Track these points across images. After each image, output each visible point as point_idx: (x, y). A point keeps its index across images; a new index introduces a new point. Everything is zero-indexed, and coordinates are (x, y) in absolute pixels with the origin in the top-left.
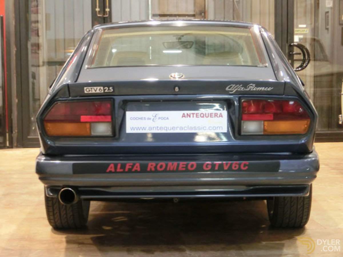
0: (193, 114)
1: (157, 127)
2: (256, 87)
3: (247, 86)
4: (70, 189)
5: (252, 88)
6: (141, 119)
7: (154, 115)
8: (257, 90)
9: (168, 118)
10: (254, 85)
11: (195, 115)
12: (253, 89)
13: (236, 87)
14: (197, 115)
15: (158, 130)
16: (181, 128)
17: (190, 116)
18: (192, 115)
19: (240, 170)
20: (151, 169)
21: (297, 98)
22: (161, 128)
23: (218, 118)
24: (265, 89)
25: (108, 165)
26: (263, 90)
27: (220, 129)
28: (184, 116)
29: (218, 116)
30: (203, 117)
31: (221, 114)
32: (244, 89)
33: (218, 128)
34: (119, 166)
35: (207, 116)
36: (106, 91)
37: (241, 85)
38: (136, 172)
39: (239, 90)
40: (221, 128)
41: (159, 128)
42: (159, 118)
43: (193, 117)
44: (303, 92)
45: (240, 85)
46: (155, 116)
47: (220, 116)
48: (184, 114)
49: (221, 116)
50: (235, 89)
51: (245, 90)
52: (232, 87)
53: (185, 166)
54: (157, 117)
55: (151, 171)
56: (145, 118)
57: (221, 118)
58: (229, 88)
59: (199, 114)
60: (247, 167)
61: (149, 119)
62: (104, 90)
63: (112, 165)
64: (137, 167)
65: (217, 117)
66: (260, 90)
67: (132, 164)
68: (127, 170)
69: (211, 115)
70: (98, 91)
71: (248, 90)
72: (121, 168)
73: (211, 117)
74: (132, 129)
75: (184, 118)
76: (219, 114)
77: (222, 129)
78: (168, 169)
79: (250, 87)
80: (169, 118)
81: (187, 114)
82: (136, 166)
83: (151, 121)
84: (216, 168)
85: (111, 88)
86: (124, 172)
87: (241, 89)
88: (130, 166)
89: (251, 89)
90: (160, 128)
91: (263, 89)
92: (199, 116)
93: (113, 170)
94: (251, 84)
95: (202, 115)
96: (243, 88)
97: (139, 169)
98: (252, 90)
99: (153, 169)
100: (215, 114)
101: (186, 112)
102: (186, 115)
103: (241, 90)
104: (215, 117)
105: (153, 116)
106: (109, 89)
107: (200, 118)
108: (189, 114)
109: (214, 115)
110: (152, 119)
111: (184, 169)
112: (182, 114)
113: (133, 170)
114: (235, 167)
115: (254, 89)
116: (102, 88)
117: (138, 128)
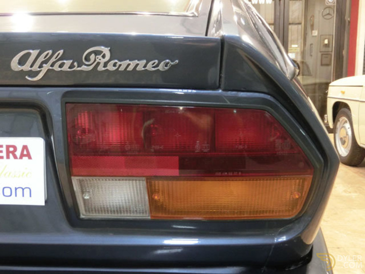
8: (122, 69)
12: (105, 65)
13: (41, 59)
21: (268, 97)
26: (140, 68)
27: (23, 194)
29: (18, 154)
31: (25, 147)
32: (72, 66)
33: (20, 191)
37: (62, 52)
39: (56, 68)
40: (27, 192)
44: (288, 75)
47: (22, 155)
49: (26, 153)
50: (41, 66)
51: (77, 68)
57: (25, 159)
65: (15, 157)
66: (130, 68)
71: (88, 67)
76: (20, 148)
77: (31, 195)
79: (92, 57)
87: (61, 66)
89: (98, 64)
96: (68, 63)
98: (101, 68)
100: (8, 147)
103: (66, 68)
104: (8, 157)
109: (4, 150)
115: (110, 67)
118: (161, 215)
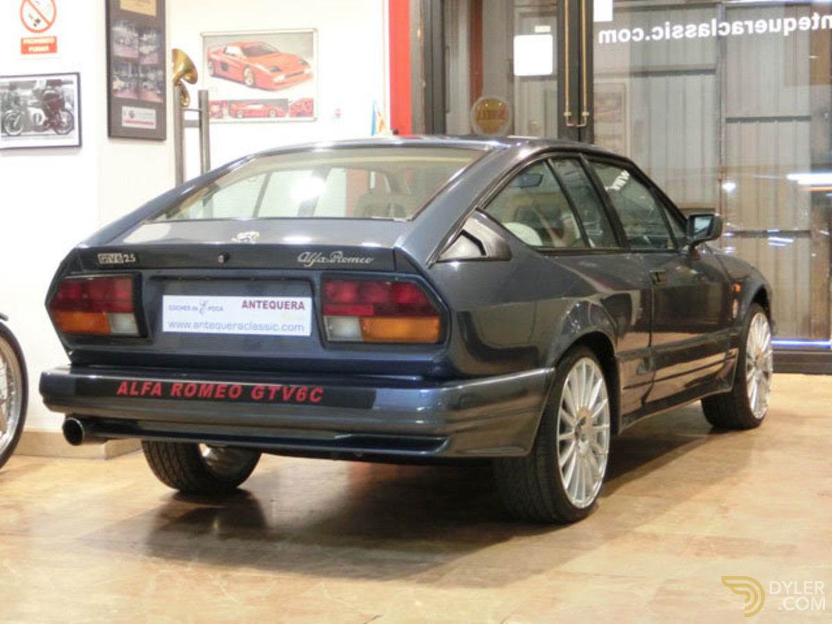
0: (259, 302)
1: (207, 323)
2: (344, 256)
3: (329, 254)
4: (78, 422)
5: (339, 258)
6: (184, 308)
7: (202, 303)
8: (348, 262)
9: (221, 309)
10: (340, 253)
11: (262, 305)
12: (341, 259)
13: (312, 256)
14: (264, 305)
15: (207, 327)
16: (241, 326)
17: (254, 306)
18: (256, 305)
19: (307, 402)
20: (176, 393)
21: (419, 277)
22: (212, 325)
23: (297, 311)
24: (361, 261)
25: (119, 383)
27: (299, 329)
28: (245, 305)
29: (298, 306)
30: (273, 308)
31: (301, 303)
32: (326, 260)
33: (297, 328)
34: (133, 386)
35: (280, 306)
36: (127, 261)
37: (321, 253)
38: (156, 396)
39: (318, 261)
41: (208, 325)
42: (210, 308)
43: (259, 307)
45: (318, 253)
46: (204, 305)
47: (300, 307)
48: (245, 302)
49: (302, 306)
50: (311, 260)
51: (328, 261)
52: (307, 257)
53: (224, 391)
54: (208, 305)
55: (176, 398)
56: (189, 307)
57: (301, 310)
58: (303, 258)
59: (268, 303)
60: (319, 399)
61: (195, 309)
62: (125, 259)
63: (125, 384)
64: (157, 389)
65: (296, 308)
66: (353, 262)
67: (150, 384)
68: (143, 392)
69: (286, 305)
70: (116, 261)
71: (332, 261)
72: (136, 389)
73: (286, 308)
74: (172, 325)
75: (245, 309)
76: (299, 303)
77: (303, 329)
78: (200, 395)
79: (335, 256)
80: (224, 309)
81: (250, 303)
82: (155, 387)
83: (198, 312)
84: (271, 397)
85: (132, 256)
86: (139, 396)
87: (321, 260)
88: (148, 386)
89: (337, 260)
90: (210, 325)
91: (357, 260)
92: (268, 306)
93: (125, 392)
94: (336, 252)
95: (272, 305)
96: (323, 258)
97: (159, 393)
98: (339, 261)
99: (179, 394)
100: (293, 302)
101: (249, 299)
102: (248, 303)
104: (292, 308)
105: (201, 305)
106: (130, 259)
107: (269, 310)
108: (253, 302)
109: (290, 304)
110: (199, 309)
111: (222, 396)
112: (241, 303)
113: (152, 394)
114: (301, 397)
115: (343, 261)
116: (120, 255)
117: (180, 325)
118: (368, 340)
